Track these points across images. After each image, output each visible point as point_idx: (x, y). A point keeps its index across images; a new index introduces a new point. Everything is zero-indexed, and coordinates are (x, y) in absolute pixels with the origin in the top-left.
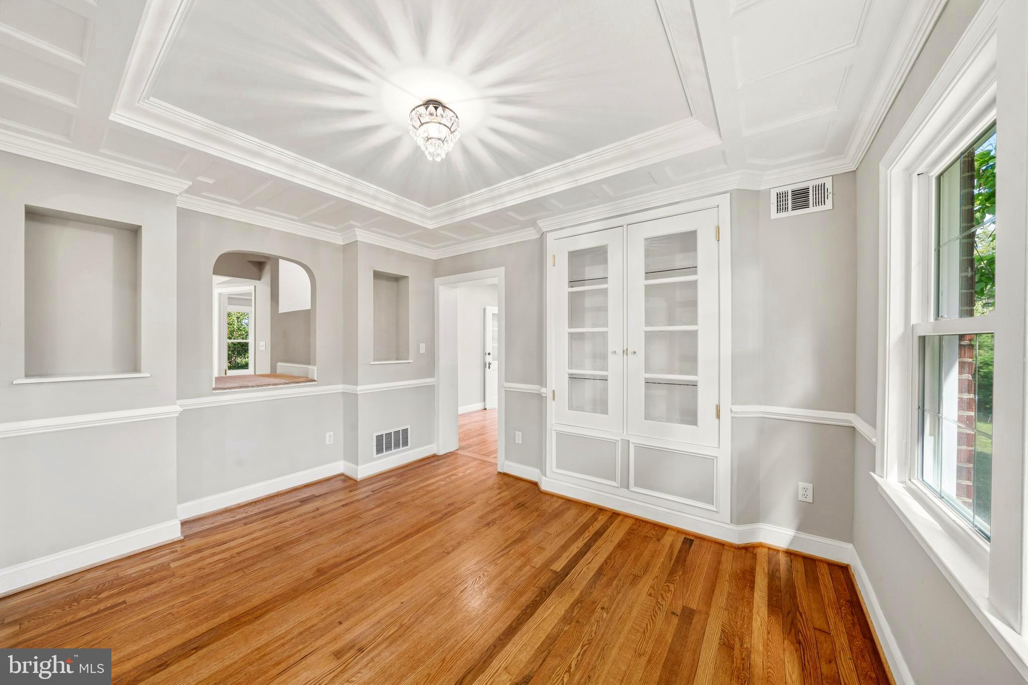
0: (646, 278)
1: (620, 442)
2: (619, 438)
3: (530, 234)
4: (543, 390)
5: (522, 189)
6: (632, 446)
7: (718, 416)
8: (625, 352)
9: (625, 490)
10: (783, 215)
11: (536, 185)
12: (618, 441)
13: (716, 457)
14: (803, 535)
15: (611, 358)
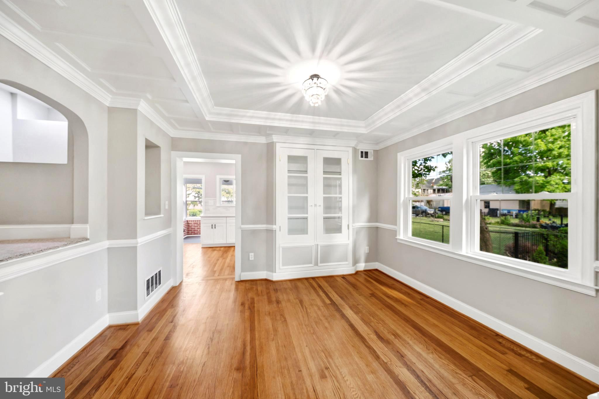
0: (324, 174)
1: (314, 246)
2: (313, 244)
3: (262, 140)
4: (274, 226)
5: (287, 120)
6: (319, 246)
7: (348, 229)
8: (315, 205)
9: (317, 266)
10: (362, 159)
11: (296, 121)
12: (313, 245)
13: (348, 244)
14: (368, 264)
15: (309, 208)
